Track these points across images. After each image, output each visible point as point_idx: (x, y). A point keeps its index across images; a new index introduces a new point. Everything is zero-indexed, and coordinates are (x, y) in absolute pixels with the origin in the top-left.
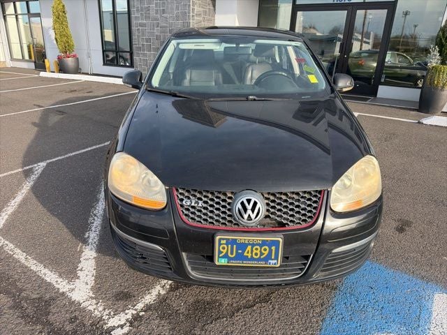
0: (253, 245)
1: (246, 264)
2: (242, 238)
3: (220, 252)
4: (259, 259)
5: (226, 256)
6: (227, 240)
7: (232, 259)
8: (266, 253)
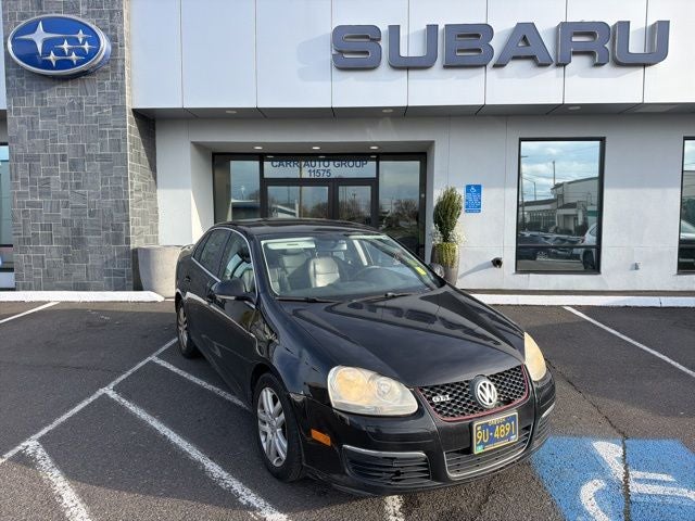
0: (499, 425)
1: (497, 445)
2: (492, 420)
3: (478, 440)
4: (505, 438)
5: (482, 443)
6: (482, 425)
7: (487, 444)
8: (508, 429)
